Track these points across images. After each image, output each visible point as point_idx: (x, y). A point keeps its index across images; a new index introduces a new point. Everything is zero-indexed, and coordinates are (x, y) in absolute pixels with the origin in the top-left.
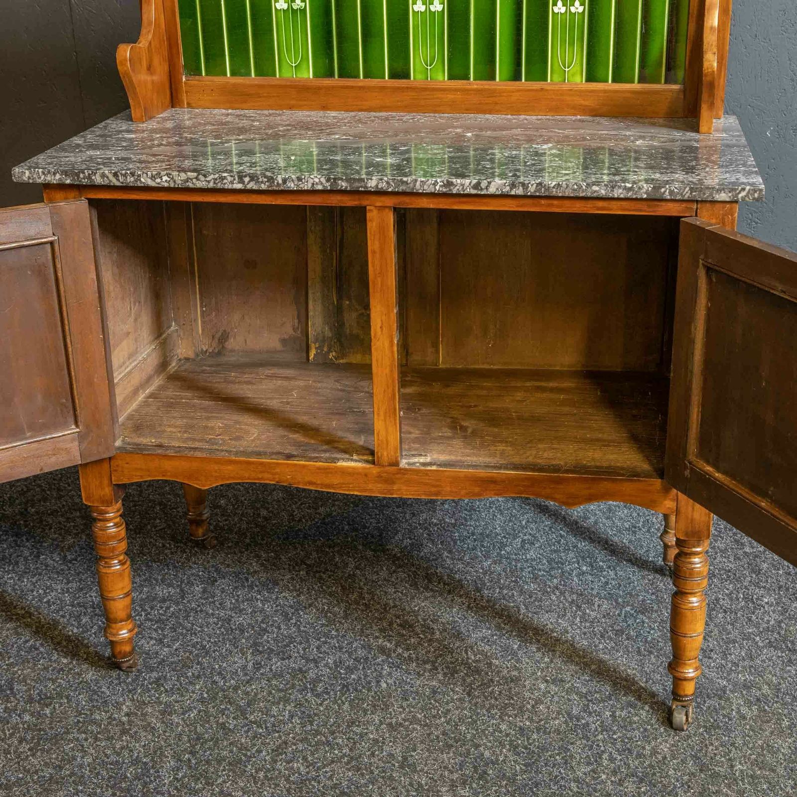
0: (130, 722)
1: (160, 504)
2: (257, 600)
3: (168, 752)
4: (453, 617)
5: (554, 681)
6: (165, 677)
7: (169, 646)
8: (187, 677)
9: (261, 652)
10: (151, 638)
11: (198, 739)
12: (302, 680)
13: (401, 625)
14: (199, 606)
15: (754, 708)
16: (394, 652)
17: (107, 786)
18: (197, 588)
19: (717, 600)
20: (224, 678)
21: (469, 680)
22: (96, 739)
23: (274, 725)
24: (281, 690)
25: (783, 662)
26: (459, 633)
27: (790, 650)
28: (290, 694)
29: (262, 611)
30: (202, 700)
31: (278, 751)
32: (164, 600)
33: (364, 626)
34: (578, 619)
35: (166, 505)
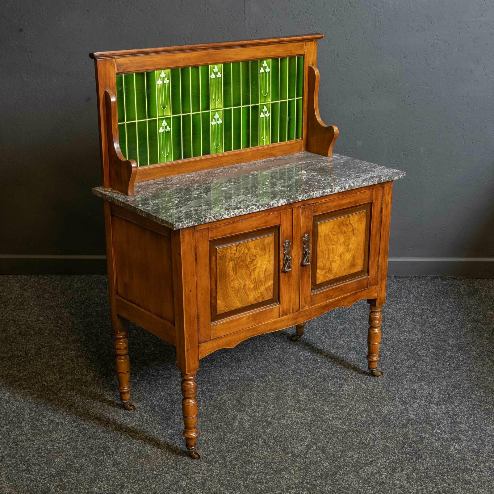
0: (9, 399)
1: (12, 320)
2: (59, 355)
3: (27, 408)
6: (22, 384)
7: (22, 373)
8: (32, 383)
9: (62, 373)
10: (15, 371)
11: (38, 403)
15: (264, 384)
17: (3, 420)
19: (256, 347)
20: (47, 383)
21: (149, 379)
23: (69, 398)
24: (72, 386)
26: (146, 363)
28: (75, 387)
29: (62, 359)
30: (39, 391)
32: (18, 357)
35: (15, 321)
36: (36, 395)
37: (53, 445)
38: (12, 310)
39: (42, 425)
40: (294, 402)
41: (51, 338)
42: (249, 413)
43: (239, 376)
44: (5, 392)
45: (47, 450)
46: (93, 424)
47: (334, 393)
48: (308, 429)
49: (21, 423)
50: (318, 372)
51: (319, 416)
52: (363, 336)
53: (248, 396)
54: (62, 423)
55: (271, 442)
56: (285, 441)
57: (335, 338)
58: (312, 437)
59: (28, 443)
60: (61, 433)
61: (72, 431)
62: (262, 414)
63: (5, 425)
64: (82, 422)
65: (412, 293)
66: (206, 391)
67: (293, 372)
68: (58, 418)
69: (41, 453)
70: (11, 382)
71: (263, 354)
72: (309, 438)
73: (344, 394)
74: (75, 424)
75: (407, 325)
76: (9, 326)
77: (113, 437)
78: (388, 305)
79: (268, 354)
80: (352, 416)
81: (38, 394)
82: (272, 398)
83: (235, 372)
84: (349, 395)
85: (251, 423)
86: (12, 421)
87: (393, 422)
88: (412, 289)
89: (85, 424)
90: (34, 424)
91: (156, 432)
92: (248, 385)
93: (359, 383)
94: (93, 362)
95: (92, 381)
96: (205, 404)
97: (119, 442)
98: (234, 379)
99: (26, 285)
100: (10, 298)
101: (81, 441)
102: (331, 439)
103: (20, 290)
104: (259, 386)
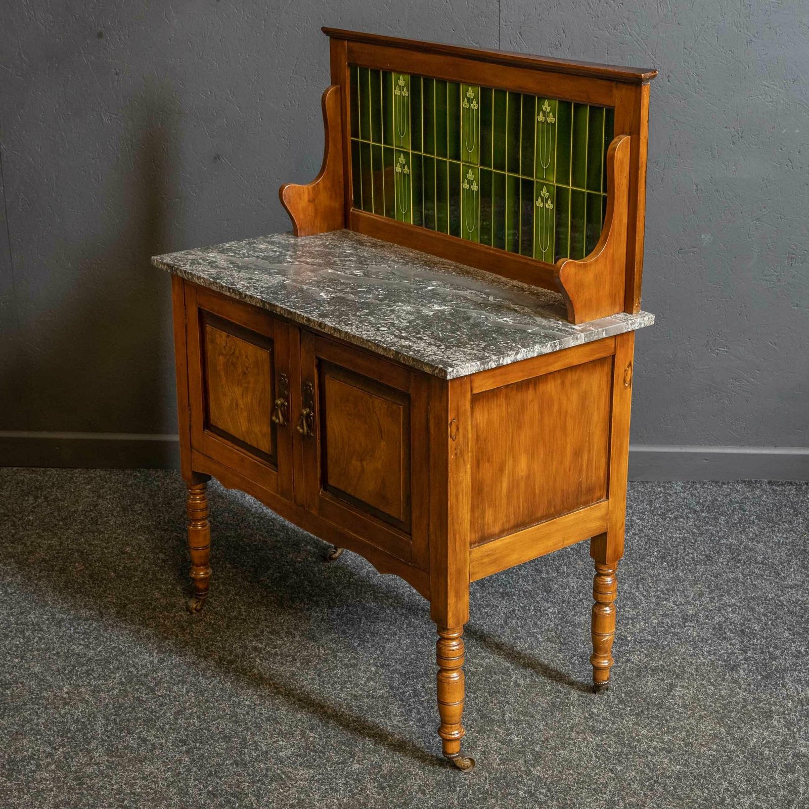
0: (70, 698)
1: (78, 551)
2: (159, 618)
3: (100, 716)
4: (310, 626)
5: (382, 666)
6: (93, 670)
7: (93, 650)
8: (110, 669)
9: (164, 652)
10: (80, 645)
11: (120, 707)
12: (195, 669)
13: (270, 632)
14: (115, 623)
15: (528, 680)
16: (264, 650)
17: (57, 735)
18: (112, 611)
19: (514, 611)
20: (137, 669)
21: (319, 667)
22: (46, 708)
23: (175, 698)
24: (180, 676)
25: (555, 651)
26: (314, 636)
27: (562, 643)
28: (187, 678)
29: (164, 625)
30: (122, 684)
31: (178, 713)
33: (241, 633)
34: (405, 626)
35: (82, 553)
36: (117, 691)
37: (145, 786)
38: (77, 533)
39: (125, 748)
40: (582, 716)
41: (145, 585)
42: (501, 736)
43: (482, 666)
44: (62, 684)
45: (134, 794)
46: (216, 749)
47: (657, 702)
48: (610, 769)
49: (89, 744)
50: (628, 660)
51: (629, 745)
52: (710, 593)
53: (499, 703)
54: (161, 744)
55: (541, 793)
56: (566, 791)
57: (658, 597)
58: (616, 784)
59: (101, 781)
60: (159, 764)
61: (180, 761)
62: (523, 738)
63: (60, 745)
64: (198, 744)
65: (800, 513)
66: (421, 692)
67: (581, 660)
68: (154, 736)
69: (124, 800)
70: (73, 666)
71: (525, 625)
72: (610, 788)
73: (676, 704)
74: (184, 748)
75: (793, 575)
76: (71, 562)
77: (253, 775)
78: (756, 535)
79: (535, 624)
80: (692, 747)
81: (120, 690)
82: (542, 707)
83: (475, 658)
84: (685, 706)
85: (503, 754)
86: (73, 738)
87: (768, 759)
88: (801, 506)
89: (203, 749)
90: (112, 746)
91: (331, 767)
92: (499, 682)
93: (703, 682)
94: (220, 634)
95: (215, 667)
96: (419, 716)
97: (263, 784)
98: (473, 669)
99: (103, 487)
100: (75, 512)
101: (195, 780)
102: (651, 790)
103: (93, 497)
104: (519, 685)
